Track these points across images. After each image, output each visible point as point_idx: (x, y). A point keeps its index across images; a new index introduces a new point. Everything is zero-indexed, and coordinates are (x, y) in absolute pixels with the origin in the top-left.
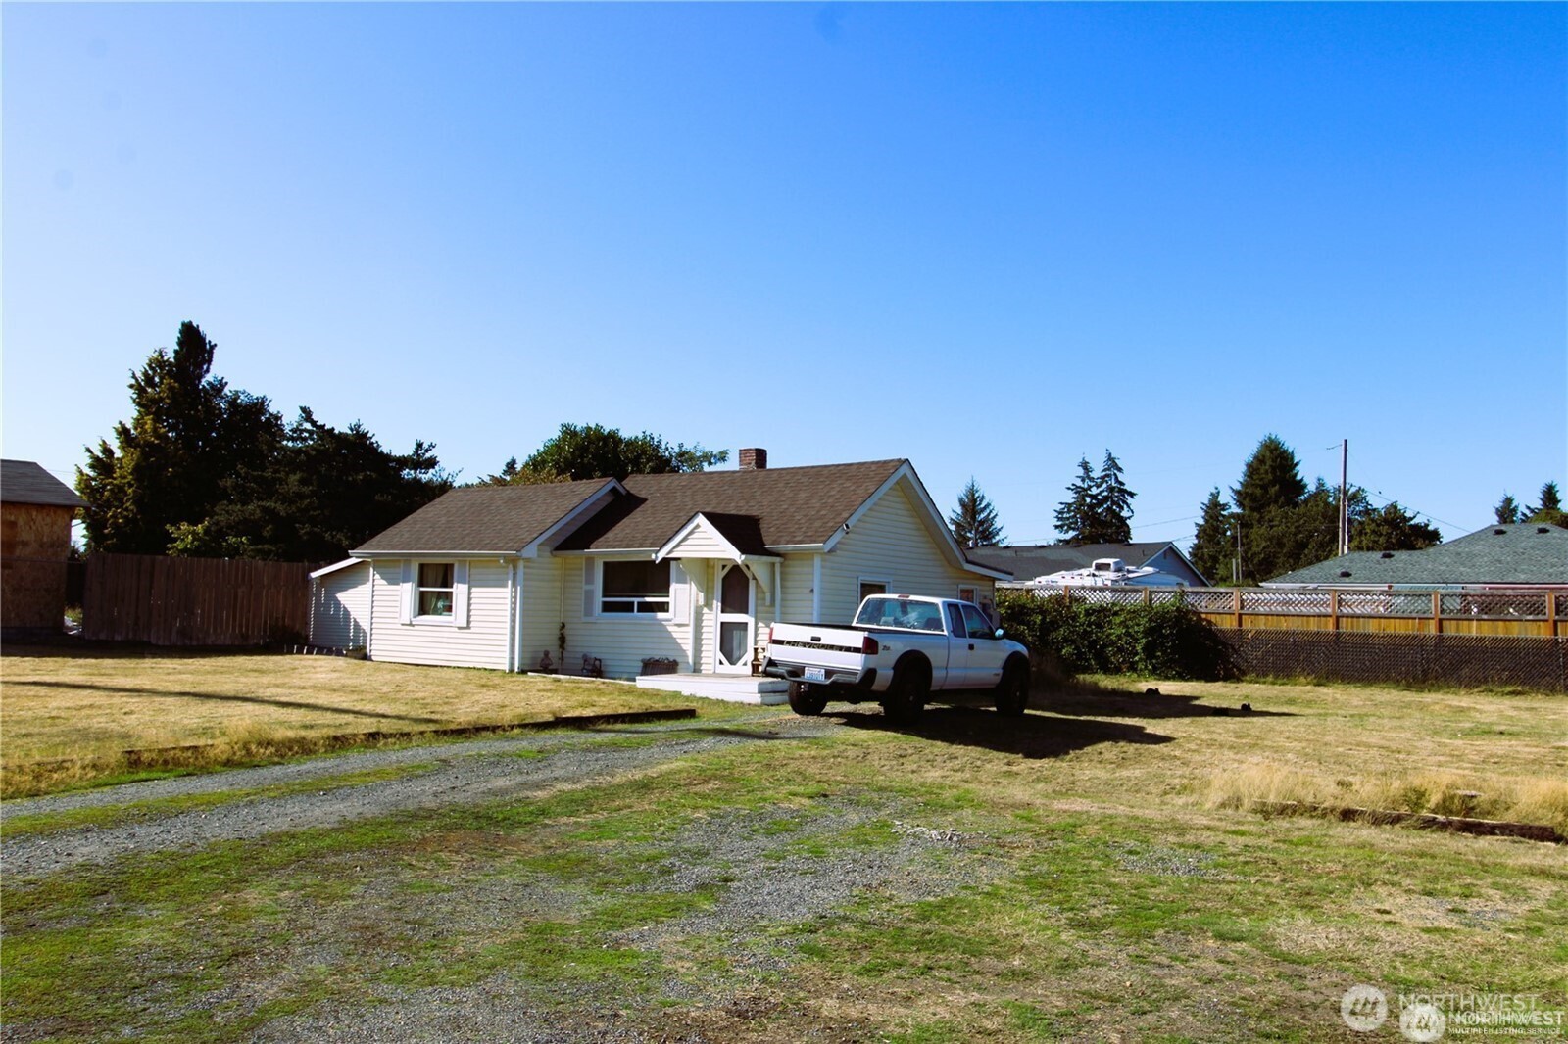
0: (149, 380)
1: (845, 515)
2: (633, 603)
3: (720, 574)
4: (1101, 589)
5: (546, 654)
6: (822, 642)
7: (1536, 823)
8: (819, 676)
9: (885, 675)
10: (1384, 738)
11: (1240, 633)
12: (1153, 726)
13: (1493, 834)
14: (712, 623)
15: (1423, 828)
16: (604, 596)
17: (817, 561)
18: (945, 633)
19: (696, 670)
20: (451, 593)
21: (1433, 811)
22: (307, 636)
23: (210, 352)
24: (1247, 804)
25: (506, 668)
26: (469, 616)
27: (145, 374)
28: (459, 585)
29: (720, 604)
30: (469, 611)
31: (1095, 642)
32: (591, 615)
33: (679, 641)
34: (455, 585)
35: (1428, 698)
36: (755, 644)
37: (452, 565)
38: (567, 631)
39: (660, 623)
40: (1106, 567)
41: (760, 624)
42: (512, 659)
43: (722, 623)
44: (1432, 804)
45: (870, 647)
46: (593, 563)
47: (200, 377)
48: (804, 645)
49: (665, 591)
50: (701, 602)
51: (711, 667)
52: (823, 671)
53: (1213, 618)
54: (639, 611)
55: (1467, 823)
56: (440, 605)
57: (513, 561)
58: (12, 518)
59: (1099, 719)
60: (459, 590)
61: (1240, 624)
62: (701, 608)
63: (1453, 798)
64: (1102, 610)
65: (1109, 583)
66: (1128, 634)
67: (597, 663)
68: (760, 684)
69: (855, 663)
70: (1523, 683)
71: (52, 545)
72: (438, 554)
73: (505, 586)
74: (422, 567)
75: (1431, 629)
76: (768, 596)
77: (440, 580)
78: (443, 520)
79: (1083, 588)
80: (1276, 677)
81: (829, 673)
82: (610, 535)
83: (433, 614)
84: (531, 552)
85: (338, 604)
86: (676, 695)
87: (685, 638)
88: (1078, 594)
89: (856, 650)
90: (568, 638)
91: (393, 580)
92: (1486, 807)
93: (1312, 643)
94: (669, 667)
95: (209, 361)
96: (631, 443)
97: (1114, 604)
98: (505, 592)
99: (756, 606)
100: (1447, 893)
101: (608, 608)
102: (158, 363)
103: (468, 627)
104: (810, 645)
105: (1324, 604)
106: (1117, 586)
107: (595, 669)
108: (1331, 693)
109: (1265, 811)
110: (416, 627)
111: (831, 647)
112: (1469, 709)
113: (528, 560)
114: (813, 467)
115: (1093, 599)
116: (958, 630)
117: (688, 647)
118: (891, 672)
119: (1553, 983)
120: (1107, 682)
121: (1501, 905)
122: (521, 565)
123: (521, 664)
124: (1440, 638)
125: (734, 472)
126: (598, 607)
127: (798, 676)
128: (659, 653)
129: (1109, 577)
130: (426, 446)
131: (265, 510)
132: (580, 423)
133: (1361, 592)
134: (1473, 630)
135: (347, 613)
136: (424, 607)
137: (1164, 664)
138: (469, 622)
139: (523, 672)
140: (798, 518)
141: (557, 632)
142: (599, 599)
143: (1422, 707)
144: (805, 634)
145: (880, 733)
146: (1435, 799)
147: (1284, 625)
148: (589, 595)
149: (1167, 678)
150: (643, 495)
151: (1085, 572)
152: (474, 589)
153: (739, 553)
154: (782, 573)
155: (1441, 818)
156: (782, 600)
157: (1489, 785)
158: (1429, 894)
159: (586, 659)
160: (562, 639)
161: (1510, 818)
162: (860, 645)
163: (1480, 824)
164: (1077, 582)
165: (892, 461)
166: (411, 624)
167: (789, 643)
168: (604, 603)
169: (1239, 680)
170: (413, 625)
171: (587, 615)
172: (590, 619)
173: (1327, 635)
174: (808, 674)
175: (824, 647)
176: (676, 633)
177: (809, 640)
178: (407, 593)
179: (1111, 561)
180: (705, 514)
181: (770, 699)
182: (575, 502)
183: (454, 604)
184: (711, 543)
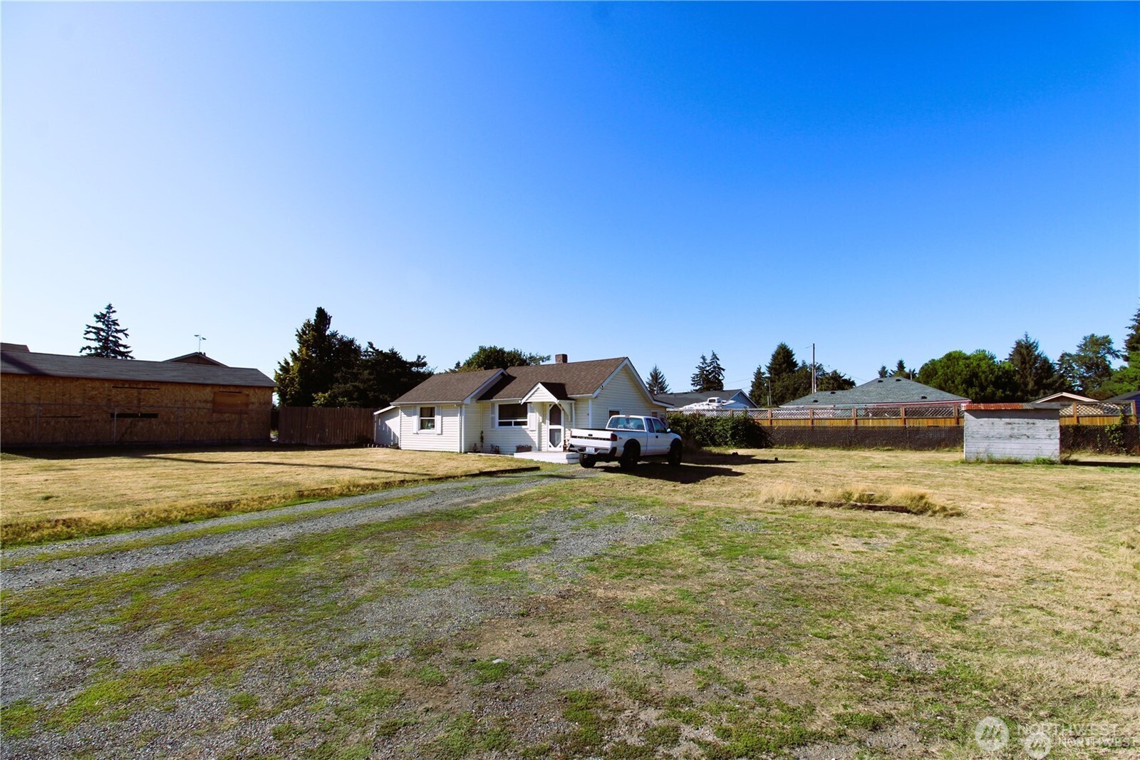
0: (304, 332)
1: (601, 382)
2: (511, 422)
3: (548, 409)
4: (712, 410)
5: (475, 445)
6: (593, 436)
7: (900, 505)
8: (592, 451)
9: (620, 450)
10: (834, 470)
11: (771, 427)
12: (735, 469)
13: (881, 510)
14: (546, 429)
15: (852, 509)
16: (499, 419)
17: (590, 402)
18: (646, 431)
19: (540, 450)
20: (434, 419)
21: (855, 501)
22: (373, 440)
23: (329, 320)
24: (776, 501)
25: (458, 451)
26: (442, 429)
27: (302, 330)
28: (437, 416)
29: (549, 421)
30: (442, 427)
31: (710, 433)
32: (494, 427)
33: (532, 438)
34: (435, 416)
35: (852, 453)
36: (565, 438)
37: (434, 408)
38: (484, 435)
39: (524, 430)
40: (714, 401)
41: (566, 429)
42: (461, 447)
43: (550, 430)
44: (855, 499)
45: (614, 438)
46: (494, 405)
47: (326, 330)
48: (585, 438)
49: (525, 416)
50: (541, 421)
51: (546, 448)
52: (594, 449)
53: (759, 421)
54: (514, 425)
55: (870, 506)
56: (429, 425)
57: (460, 406)
58: (247, 393)
59: (712, 466)
60: (437, 418)
61: (771, 424)
62: (541, 423)
63: (863, 495)
64: (712, 419)
65: (715, 408)
66: (724, 429)
67: (497, 448)
68: (567, 455)
69: (608, 445)
70: (892, 445)
71: (264, 404)
72: (428, 403)
73: (458, 416)
74: (421, 409)
75: (853, 424)
76: (570, 417)
77: (429, 414)
78: (430, 388)
79: (704, 410)
80: (787, 446)
81: (596, 449)
82: (501, 393)
83: (427, 429)
84: (468, 401)
85: (386, 425)
86: (532, 461)
87: (534, 437)
88: (702, 413)
89: (608, 440)
90: (484, 437)
91: (409, 415)
92: (877, 499)
93: (802, 431)
94: (528, 449)
95: (329, 324)
96: (509, 353)
97: (717, 417)
98: (457, 419)
99: (564, 422)
100: (862, 536)
101: (501, 424)
102: (308, 325)
103: (442, 434)
104: (588, 438)
105: (807, 414)
106: (718, 409)
107: (496, 451)
108: (811, 452)
109: (784, 504)
110: (420, 435)
111: (597, 439)
112: (869, 457)
113: (466, 405)
115: (709, 415)
116: (651, 430)
117: (536, 440)
118: (623, 449)
119: (908, 573)
120: (715, 450)
121: (885, 540)
122: (463, 406)
123: (465, 449)
124: (856, 427)
125: (553, 365)
126: (497, 424)
127: (583, 451)
128: (523, 444)
129: (715, 405)
130: (422, 357)
131: (354, 386)
132: (487, 345)
133: (822, 409)
134: (870, 423)
135: (390, 429)
136: (422, 427)
137: (740, 442)
138: (442, 432)
139: (466, 453)
140: (581, 383)
141: (479, 435)
142: (497, 421)
143: (850, 457)
144: (585, 433)
145: (619, 475)
146: (856, 496)
147: (790, 424)
148: (493, 419)
149: (741, 448)
150: (515, 375)
151: (704, 403)
152: (444, 418)
153: (556, 400)
154: (575, 407)
155: (859, 504)
156: (576, 419)
157: (879, 489)
158: (855, 537)
159: (492, 446)
160: (482, 438)
161: (888, 503)
162: (609, 437)
163: (876, 506)
164: (702, 408)
165: (621, 358)
166: (417, 433)
167: (579, 437)
168: (500, 422)
169: (772, 448)
171: (492, 427)
172: (493, 429)
173: (809, 427)
174: (587, 450)
175: (594, 438)
176: (531, 434)
177: (587, 436)
178: (415, 420)
179: (716, 398)
180: (541, 383)
181: (571, 461)
182: (486, 379)
183: (435, 424)
184: (544, 395)
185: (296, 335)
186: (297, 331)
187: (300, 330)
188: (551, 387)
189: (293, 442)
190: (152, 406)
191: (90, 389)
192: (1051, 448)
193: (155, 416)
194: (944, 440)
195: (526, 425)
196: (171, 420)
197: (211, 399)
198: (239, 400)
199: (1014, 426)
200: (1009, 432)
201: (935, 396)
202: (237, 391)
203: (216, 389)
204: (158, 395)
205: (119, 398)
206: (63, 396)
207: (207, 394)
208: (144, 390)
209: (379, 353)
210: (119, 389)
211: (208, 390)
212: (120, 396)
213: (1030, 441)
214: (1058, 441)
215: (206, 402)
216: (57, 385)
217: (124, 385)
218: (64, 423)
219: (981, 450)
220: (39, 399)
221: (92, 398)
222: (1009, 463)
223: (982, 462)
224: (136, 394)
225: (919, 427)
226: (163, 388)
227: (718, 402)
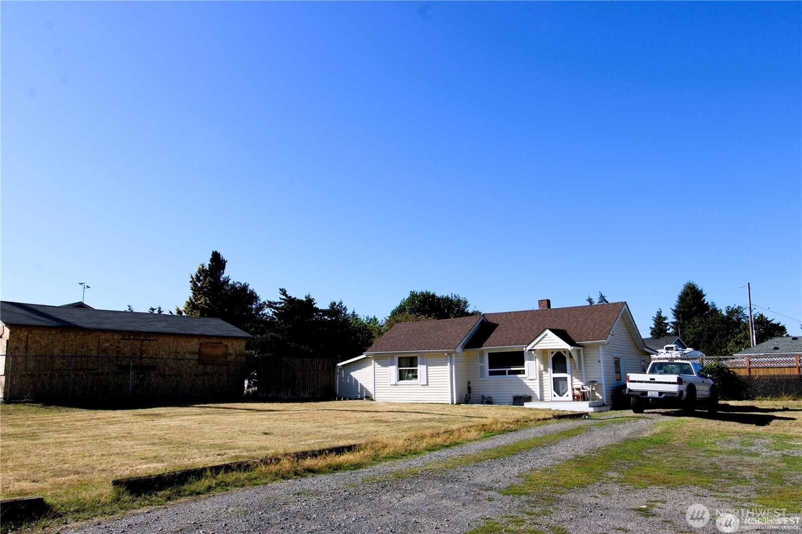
1: (609, 327)
2: (505, 371)
3: (551, 357)
4: (676, 359)
5: (467, 396)
6: (656, 380)
8: (656, 395)
9: (685, 393)
11: (751, 377)
14: (549, 378)
16: (489, 368)
17: (601, 348)
18: (695, 375)
19: (542, 400)
20: (417, 369)
22: (336, 393)
23: (224, 265)
25: (450, 402)
26: (427, 380)
27: (197, 276)
28: (421, 366)
29: (552, 370)
30: (427, 377)
32: (484, 377)
33: (530, 387)
34: (419, 366)
36: (572, 386)
37: (416, 357)
38: (471, 385)
39: (519, 379)
41: (573, 378)
42: (452, 398)
43: (554, 378)
45: (680, 382)
46: (483, 354)
47: (220, 276)
48: (647, 382)
49: (522, 364)
50: (542, 368)
51: (550, 398)
52: (657, 393)
53: (735, 370)
54: (509, 374)
56: (410, 375)
57: (450, 354)
60: (421, 369)
61: (750, 373)
62: (542, 371)
67: (489, 398)
68: (589, 403)
69: (674, 388)
71: (240, 355)
72: (409, 353)
73: (447, 365)
74: (400, 358)
76: (577, 365)
77: (409, 365)
78: (403, 337)
81: (660, 393)
83: (407, 380)
84: (457, 349)
85: (351, 377)
87: (534, 387)
89: (674, 383)
90: (472, 388)
91: (384, 365)
94: (529, 399)
95: (223, 268)
98: (448, 368)
99: (571, 369)
101: (491, 373)
102: (202, 271)
103: (427, 385)
104: (650, 382)
105: (792, 362)
106: (682, 357)
107: (489, 401)
110: (399, 386)
111: (661, 383)
113: (456, 353)
114: (578, 307)
116: (698, 375)
117: (537, 390)
122: (454, 355)
123: (457, 400)
125: (537, 311)
126: (487, 373)
127: (645, 395)
128: (520, 393)
129: (676, 353)
130: (337, 304)
135: (356, 381)
136: (401, 378)
138: (427, 382)
139: (458, 403)
140: (585, 329)
141: (467, 386)
142: (487, 370)
147: (772, 372)
148: (482, 368)
150: (495, 322)
152: (429, 367)
153: (570, 346)
154: (584, 354)
156: (585, 366)
159: (483, 397)
160: (469, 389)
162: (676, 381)
165: (618, 303)
166: (396, 385)
167: (638, 382)
168: (490, 371)
170: (397, 385)
171: (481, 377)
172: (483, 379)
173: (795, 376)
174: (649, 394)
175: (657, 382)
176: (529, 384)
177: (649, 380)
178: (393, 370)
179: (673, 346)
180: (549, 329)
181: (598, 409)
182: (470, 326)
183: (418, 374)
184: (551, 342)
185: (191, 282)
186: (192, 277)
187: (194, 276)
188: (562, 334)
189: (270, 395)
190: (151, 358)
191: (104, 341)
193: (153, 368)
196: (166, 373)
197: (197, 351)
198: (219, 351)
202: (218, 342)
203: (202, 341)
204: (156, 346)
205: (126, 350)
206: (83, 348)
207: (194, 345)
208: (145, 342)
209: (291, 301)
210: (126, 341)
211: (196, 340)
212: (126, 347)
215: (193, 353)
216: (78, 337)
217: (129, 336)
218: (82, 375)
220: (63, 351)
221: (105, 350)
224: (139, 346)
226: (160, 339)
227: (677, 350)
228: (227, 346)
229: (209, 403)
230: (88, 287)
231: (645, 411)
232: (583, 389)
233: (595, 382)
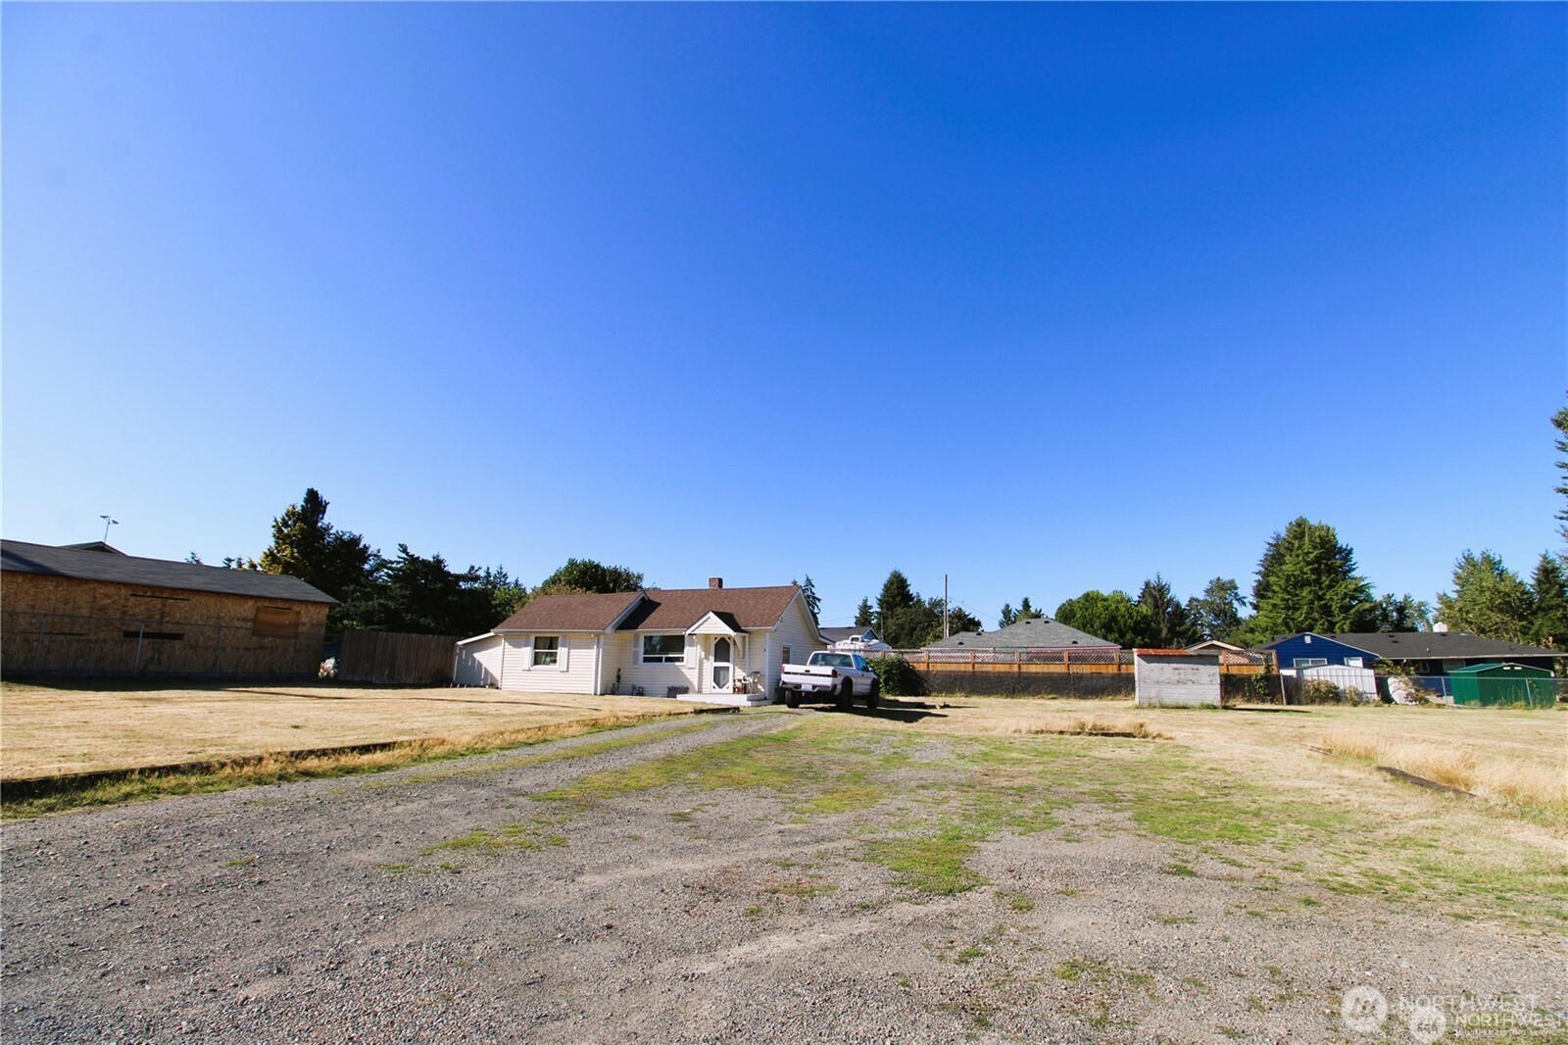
0: (285, 524)
1: (779, 613)
2: (662, 657)
3: (713, 643)
5: (614, 685)
6: (812, 673)
7: (1126, 732)
8: (810, 688)
9: (839, 688)
11: (929, 672)
12: (933, 711)
13: (1114, 736)
14: (709, 667)
15: (1090, 735)
16: (644, 654)
17: (767, 634)
18: (854, 668)
19: (701, 691)
20: (557, 652)
22: (452, 678)
23: (325, 507)
25: (592, 693)
26: (568, 665)
27: (283, 519)
28: (562, 648)
29: (713, 657)
30: (568, 662)
32: (637, 664)
33: (688, 677)
34: (559, 648)
37: (557, 638)
38: (620, 673)
39: (677, 667)
40: (857, 639)
41: (736, 667)
42: (596, 688)
43: (715, 667)
44: (1089, 729)
45: (834, 674)
46: (639, 637)
47: (317, 522)
48: (801, 674)
49: (682, 650)
50: (703, 656)
51: (709, 690)
52: (811, 686)
53: (915, 665)
54: (665, 662)
55: (1103, 733)
56: (548, 659)
57: (597, 635)
58: (298, 610)
60: (562, 652)
61: (928, 668)
62: (703, 659)
63: (1095, 727)
67: (640, 689)
68: (749, 697)
69: (828, 682)
72: (548, 633)
73: (589, 647)
74: (536, 638)
75: (1015, 669)
76: (741, 653)
77: (547, 646)
78: (544, 613)
79: (850, 650)
80: (946, 693)
81: (814, 687)
82: (648, 621)
83: (543, 664)
85: (474, 659)
87: (692, 677)
89: (828, 676)
90: (621, 676)
91: (517, 645)
92: (1107, 729)
93: (962, 676)
94: (685, 691)
95: (324, 512)
98: (593, 652)
99: (734, 658)
101: (646, 660)
102: (291, 514)
103: (567, 671)
104: (805, 674)
105: (968, 657)
107: (640, 692)
109: (1031, 733)
110: (532, 672)
111: (816, 675)
113: (605, 635)
114: (751, 588)
116: (858, 668)
117: (696, 684)
122: (602, 637)
123: (601, 691)
124: (1020, 673)
125: (707, 590)
126: (641, 660)
127: (799, 689)
128: (677, 684)
129: (860, 644)
130: (476, 568)
131: (380, 604)
132: (581, 557)
134: (1033, 669)
135: (480, 664)
136: (537, 661)
138: (568, 668)
139: (602, 694)
140: (754, 614)
141: (616, 673)
142: (642, 656)
144: (801, 669)
146: (1089, 727)
147: (950, 668)
148: (636, 654)
149: (896, 695)
150: (657, 600)
151: (849, 641)
152: (571, 651)
153: (734, 632)
154: (750, 641)
155: (1094, 732)
156: (749, 655)
158: (1120, 748)
159: (634, 688)
160: (619, 677)
162: (830, 673)
163: (1108, 733)
166: (529, 670)
167: (793, 673)
168: (644, 658)
171: (634, 664)
172: (636, 666)
173: (969, 672)
174: (803, 688)
175: (812, 675)
176: (687, 673)
177: (805, 672)
178: (527, 652)
179: (859, 636)
180: (714, 612)
181: (756, 703)
182: (626, 604)
183: (558, 658)
184: (715, 626)
185: (274, 527)
186: (276, 521)
187: (279, 520)
188: (727, 618)
189: (356, 679)
190: (178, 623)
191: (102, 596)
192: (1214, 694)
193: (179, 637)
194: (1106, 688)
195: (683, 661)
196: (200, 644)
197: (252, 616)
198: (287, 619)
199: (1181, 671)
200: (1177, 678)
201: (1088, 641)
202: (286, 606)
203: (260, 604)
204: (187, 608)
205: (137, 611)
206: (65, 604)
207: (248, 609)
208: (170, 601)
209: (413, 560)
210: (139, 598)
211: (251, 603)
212: (138, 607)
213: (1195, 686)
214: (1219, 687)
215: (245, 620)
216: (60, 589)
217: (145, 592)
218: (62, 642)
219: (1153, 695)
220: (33, 607)
221: (103, 609)
222: (1177, 708)
223: (1155, 707)
224: (159, 606)
225: (1082, 674)
226: (195, 599)
227: (863, 641)
228: (298, 613)
229: (254, 687)
230: (115, 522)
231: (801, 706)
232: (745, 680)
233: (758, 673)
